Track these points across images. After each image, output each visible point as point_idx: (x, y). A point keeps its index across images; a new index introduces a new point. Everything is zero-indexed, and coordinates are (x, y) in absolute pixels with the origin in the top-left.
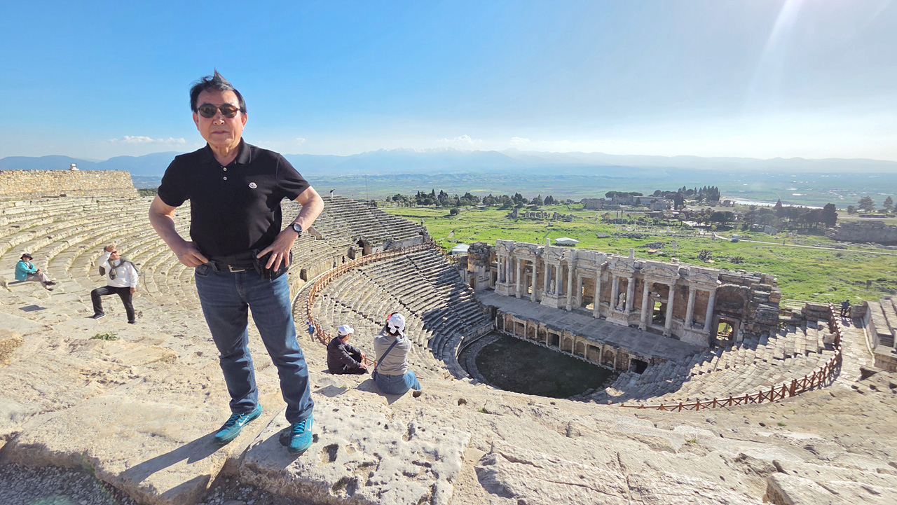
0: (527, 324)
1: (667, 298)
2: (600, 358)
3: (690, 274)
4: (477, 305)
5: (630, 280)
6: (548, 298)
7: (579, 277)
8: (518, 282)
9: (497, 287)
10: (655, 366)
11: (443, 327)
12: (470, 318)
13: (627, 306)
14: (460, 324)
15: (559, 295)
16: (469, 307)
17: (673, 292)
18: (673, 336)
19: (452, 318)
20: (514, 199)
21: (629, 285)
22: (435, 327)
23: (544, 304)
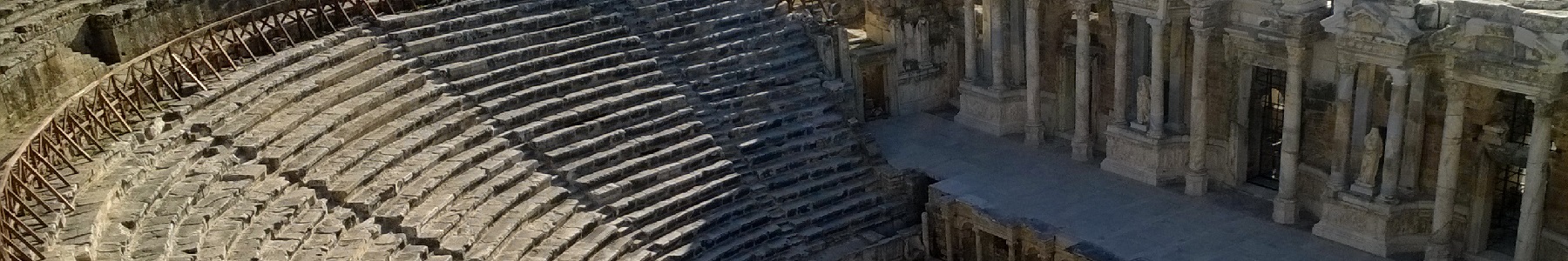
4: (861, 171)
5: (1398, 78)
6: (1127, 147)
8: (1032, 83)
9: (964, 102)
13: (1388, 183)
15: (1165, 133)
16: (827, 173)
21: (1396, 100)
23: (1113, 170)
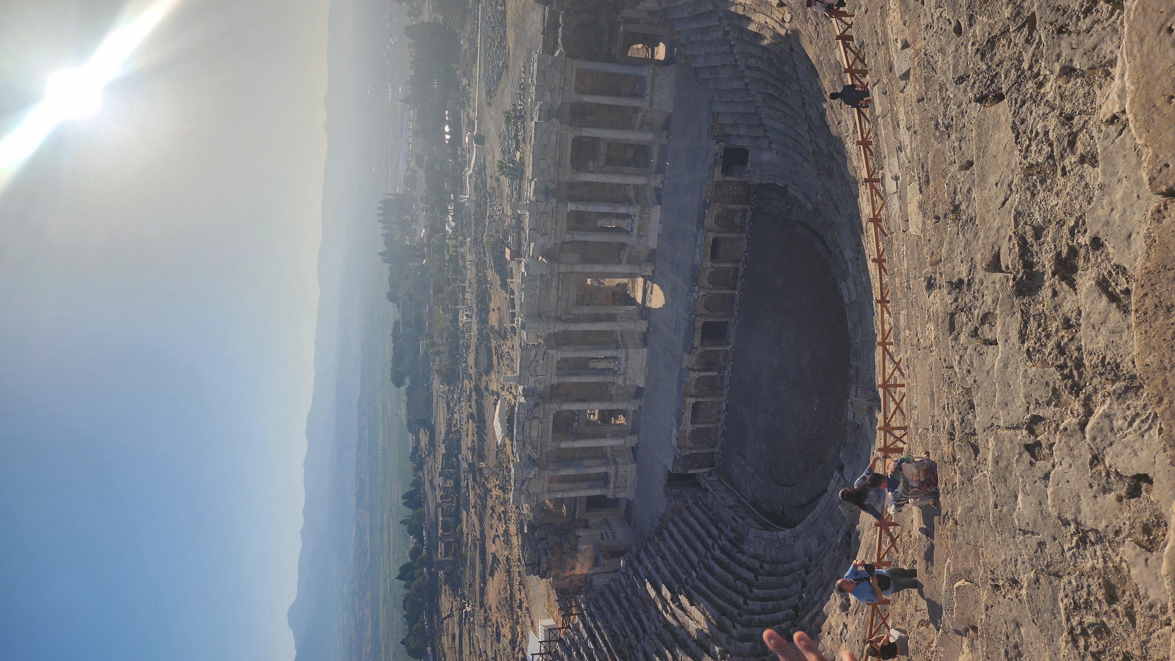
0: (692, 396)
1: (596, 140)
2: (734, 235)
3: (548, 99)
4: (671, 526)
5: (571, 207)
6: (629, 371)
7: (577, 311)
9: (620, 495)
10: (727, 131)
11: (739, 583)
12: (703, 532)
13: (622, 210)
14: (722, 549)
15: (618, 347)
16: (677, 543)
17: (584, 129)
18: (666, 126)
19: (711, 571)
20: (413, 578)
21: (582, 208)
22: (741, 601)
23: (643, 379)
